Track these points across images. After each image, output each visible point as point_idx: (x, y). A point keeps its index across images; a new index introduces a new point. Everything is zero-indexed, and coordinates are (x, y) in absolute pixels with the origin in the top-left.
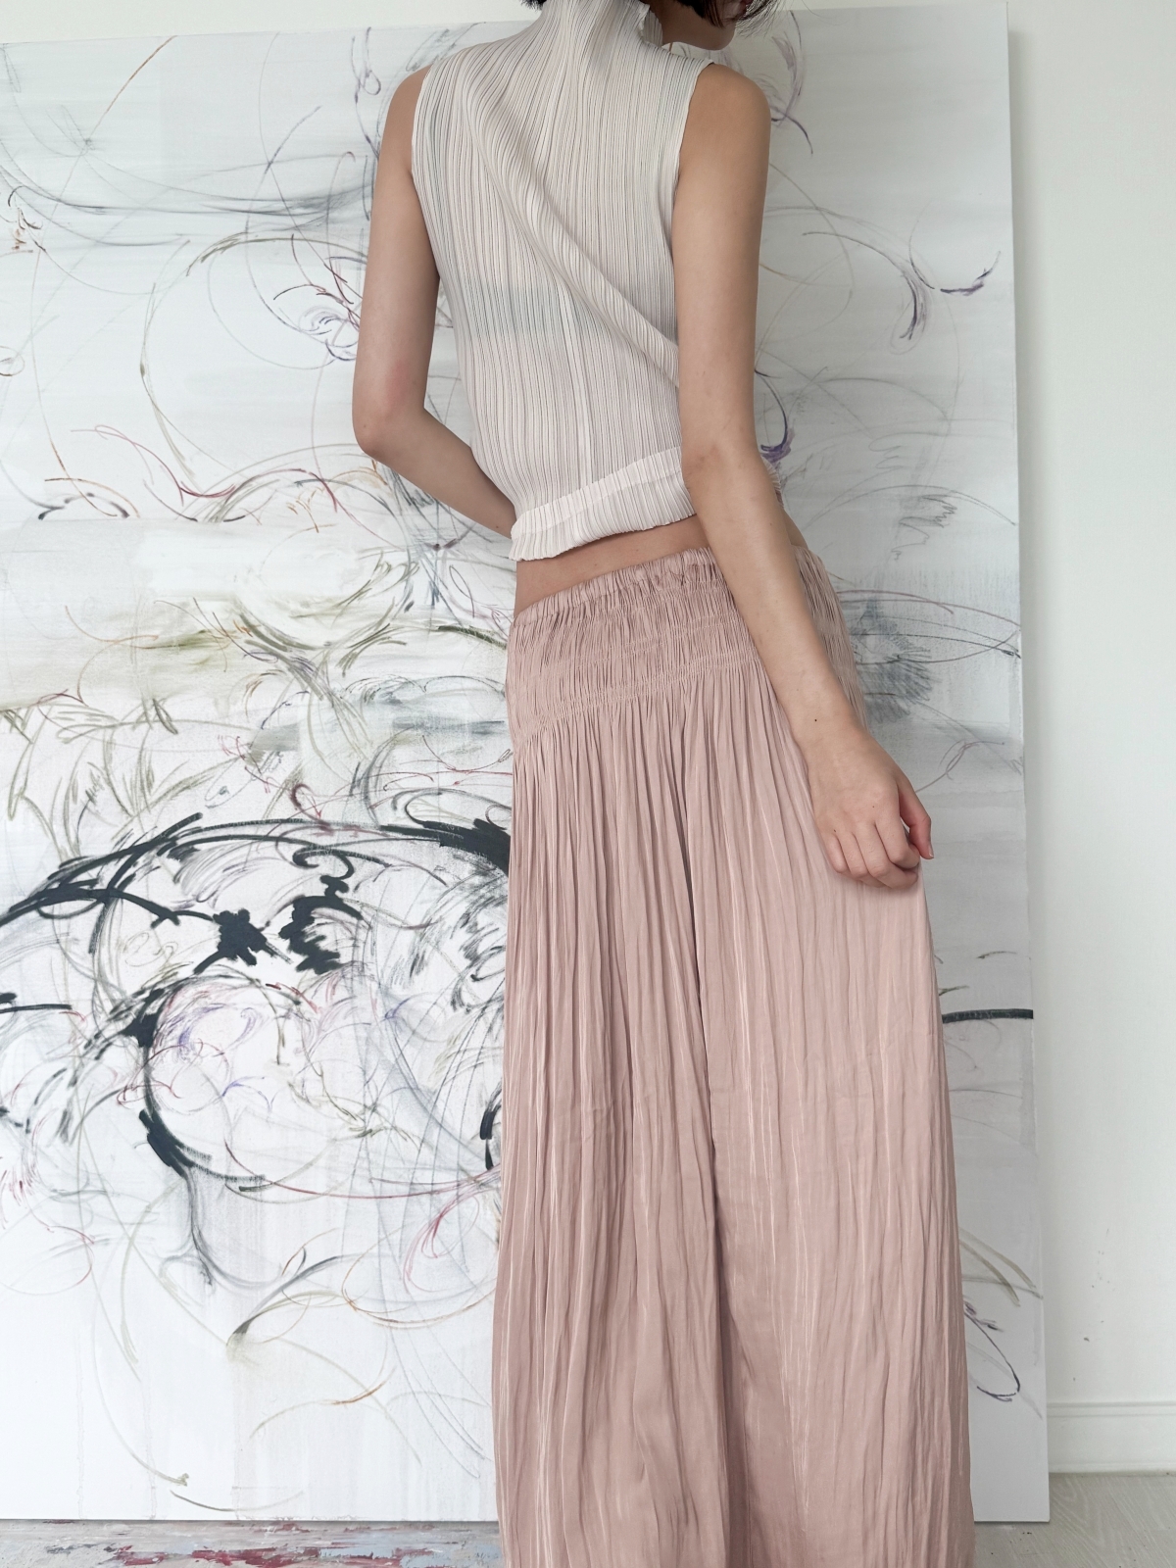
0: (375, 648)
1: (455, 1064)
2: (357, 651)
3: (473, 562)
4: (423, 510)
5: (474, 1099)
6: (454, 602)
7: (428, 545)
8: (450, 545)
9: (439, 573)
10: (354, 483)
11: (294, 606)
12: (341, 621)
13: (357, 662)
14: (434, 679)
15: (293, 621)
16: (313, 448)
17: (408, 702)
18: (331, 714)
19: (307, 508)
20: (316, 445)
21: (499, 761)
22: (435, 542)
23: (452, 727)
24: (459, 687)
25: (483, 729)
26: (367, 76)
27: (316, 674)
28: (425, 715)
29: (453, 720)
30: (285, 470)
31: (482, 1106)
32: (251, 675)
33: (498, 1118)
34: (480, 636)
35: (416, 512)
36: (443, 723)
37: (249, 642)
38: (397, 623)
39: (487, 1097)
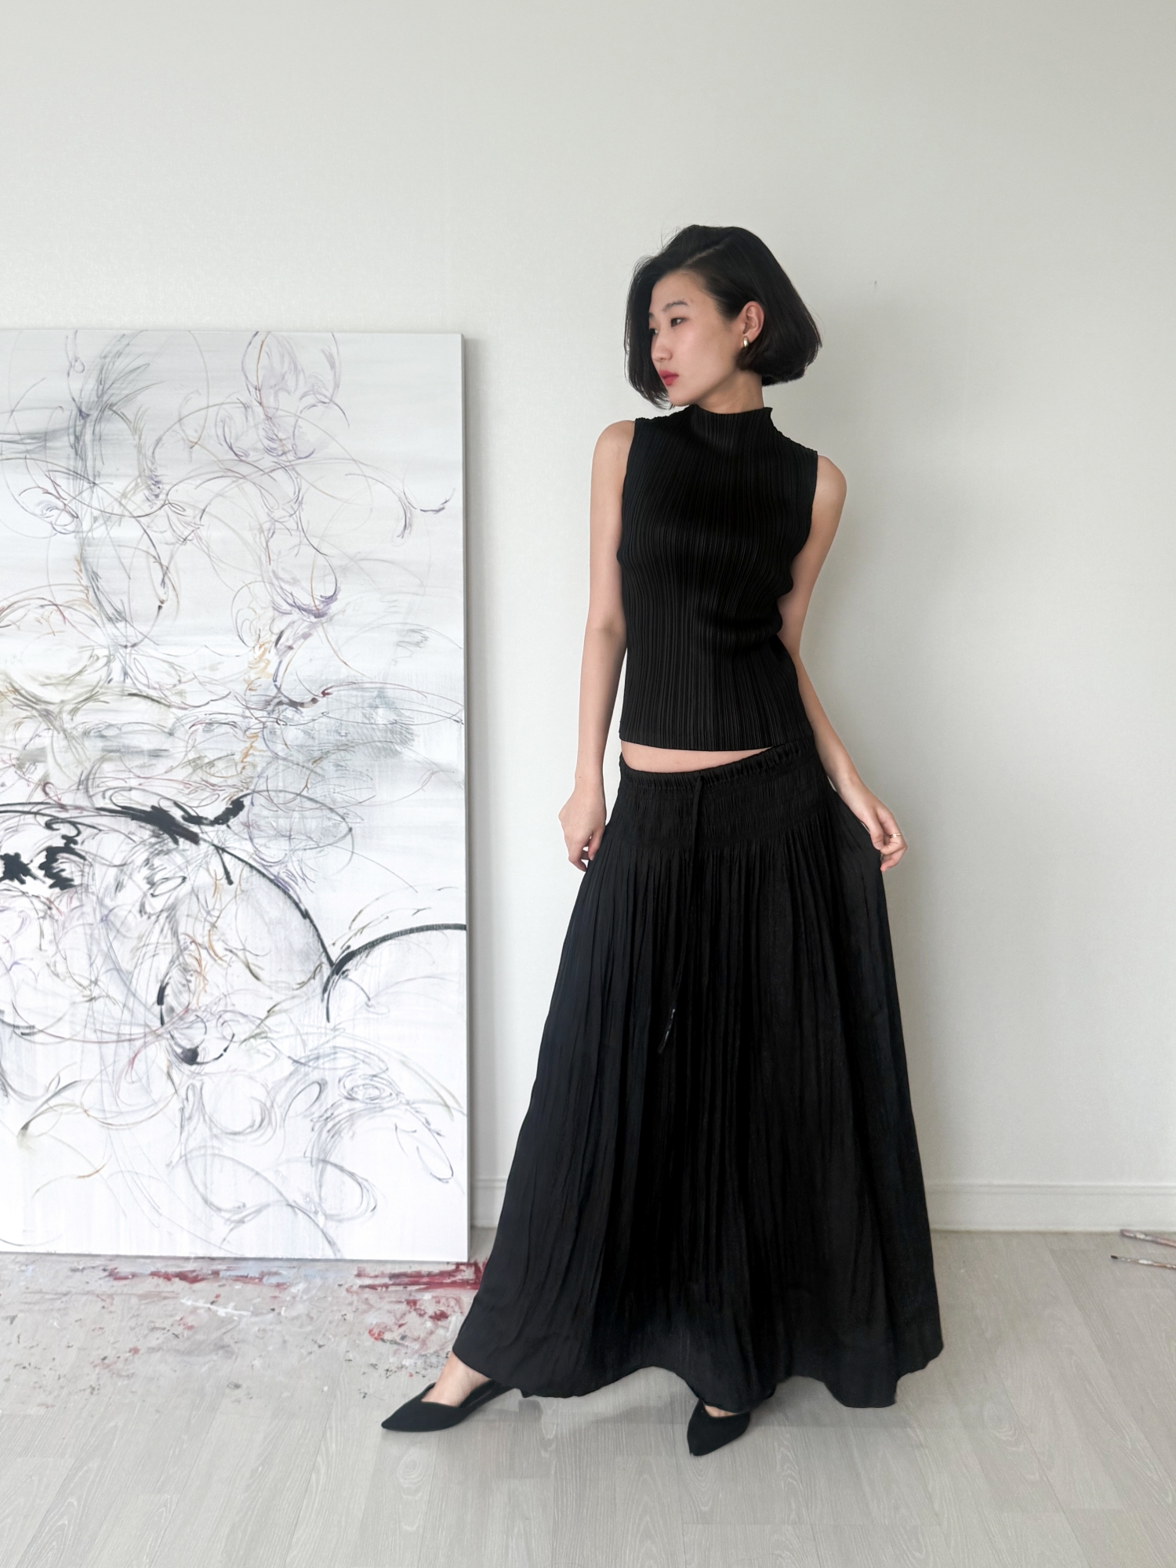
0: (90, 705)
1: (142, 954)
2: (80, 706)
3: (148, 656)
4: (117, 624)
5: (153, 978)
6: (137, 679)
7: (121, 645)
8: (134, 645)
9: (128, 662)
10: (75, 607)
11: (41, 679)
12: (69, 688)
13: (80, 713)
14: (126, 724)
15: (41, 688)
16: (50, 586)
17: (111, 737)
18: (64, 743)
19: (48, 621)
20: (51, 583)
21: (166, 772)
22: (124, 644)
23: (137, 752)
24: (140, 728)
25: (156, 754)
26: (76, 361)
27: (55, 719)
28: (121, 744)
29: (138, 748)
30: (34, 598)
31: (158, 982)
32: (18, 718)
33: (168, 991)
34: (153, 700)
35: (113, 626)
36: (132, 750)
37: (15, 699)
38: (103, 690)
39: (161, 977)
